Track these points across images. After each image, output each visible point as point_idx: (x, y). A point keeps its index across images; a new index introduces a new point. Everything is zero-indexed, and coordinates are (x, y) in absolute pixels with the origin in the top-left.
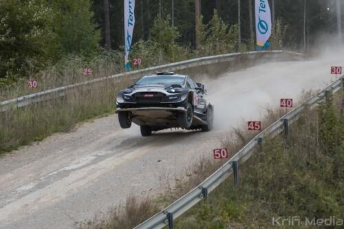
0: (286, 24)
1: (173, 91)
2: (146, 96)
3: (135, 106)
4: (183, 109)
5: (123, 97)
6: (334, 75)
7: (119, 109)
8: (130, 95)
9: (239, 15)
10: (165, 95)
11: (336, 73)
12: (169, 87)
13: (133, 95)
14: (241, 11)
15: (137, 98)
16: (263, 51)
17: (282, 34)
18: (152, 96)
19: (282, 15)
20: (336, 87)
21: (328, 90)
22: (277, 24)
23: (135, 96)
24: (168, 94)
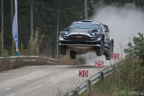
0: (43, 34)
1: (94, 34)
2: (77, 37)
3: (70, 43)
4: (99, 45)
5: (63, 36)
6: (81, 78)
7: (60, 44)
8: (68, 35)
9: (2, 25)
10: (88, 37)
11: (83, 76)
12: (91, 32)
13: (70, 36)
14: (4, 21)
15: (72, 38)
16: (22, 56)
17: (39, 41)
18: (81, 37)
19: (39, 26)
20: (83, 88)
21: (76, 90)
22: (36, 34)
23: (71, 36)
24: (90, 36)
